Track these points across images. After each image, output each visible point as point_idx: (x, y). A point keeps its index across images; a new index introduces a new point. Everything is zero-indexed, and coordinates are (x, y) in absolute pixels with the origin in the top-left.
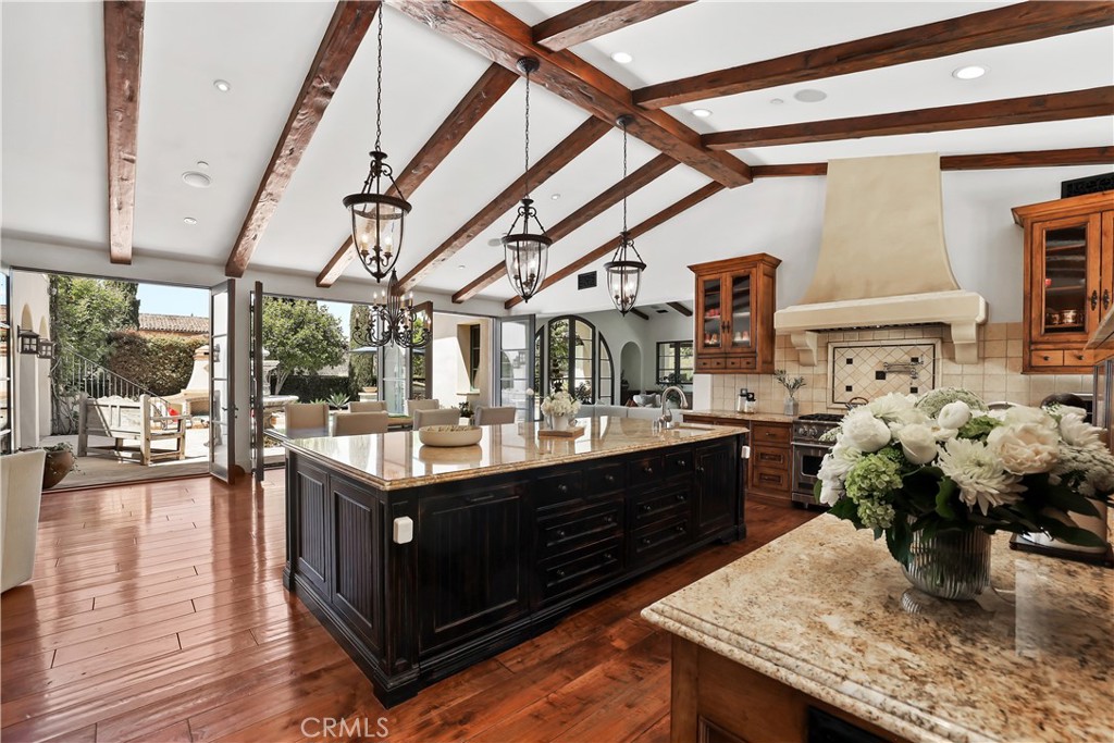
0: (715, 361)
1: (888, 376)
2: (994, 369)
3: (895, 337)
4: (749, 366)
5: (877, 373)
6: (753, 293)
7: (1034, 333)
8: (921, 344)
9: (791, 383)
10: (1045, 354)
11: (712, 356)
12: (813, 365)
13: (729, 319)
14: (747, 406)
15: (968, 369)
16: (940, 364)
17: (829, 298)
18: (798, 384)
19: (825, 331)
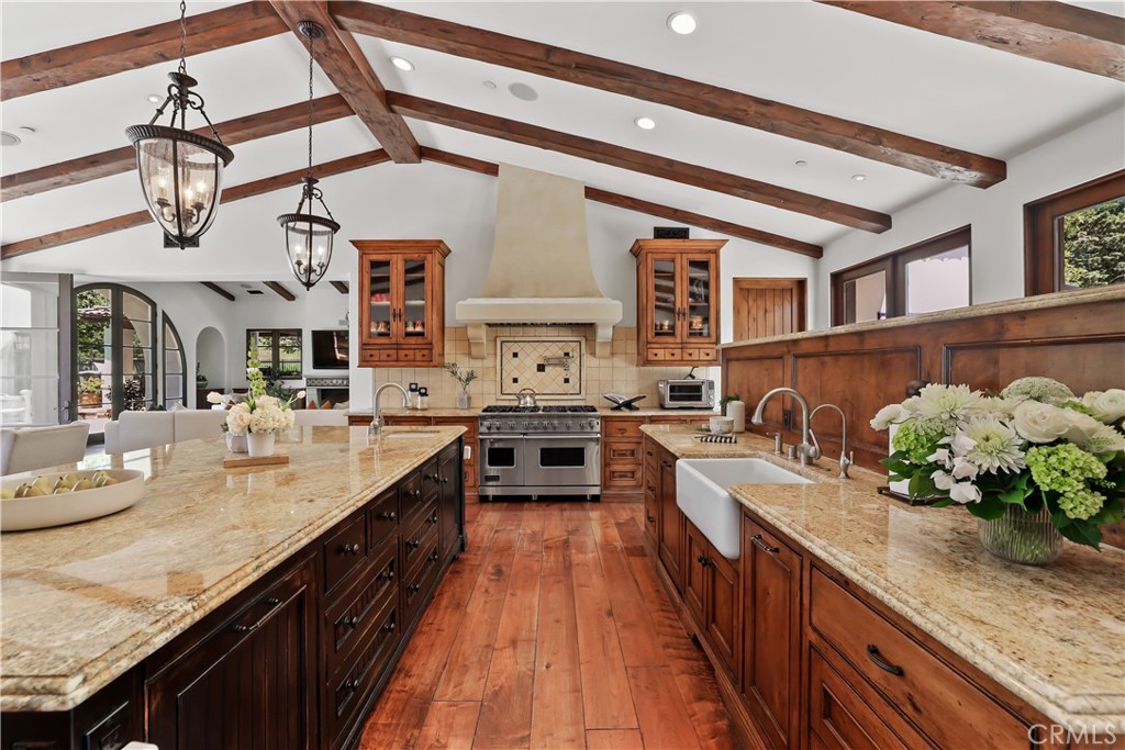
0: (384, 353)
1: (547, 369)
2: (619, 362)
3: (552, 334)
4: (424, 359)
5: (539, 365)
6: (428, 280)
7: (649, 336)
8: (570, 342)
9: (464, 377)
10: (655, 351)
11: (382, 347)
12: (483, 358)
13: (401, 306)
14: (419, 401)
15: (604, 363)
16: (584, 358)
17: (505, 295)
18: (471, 377)
19: (496, 325)
